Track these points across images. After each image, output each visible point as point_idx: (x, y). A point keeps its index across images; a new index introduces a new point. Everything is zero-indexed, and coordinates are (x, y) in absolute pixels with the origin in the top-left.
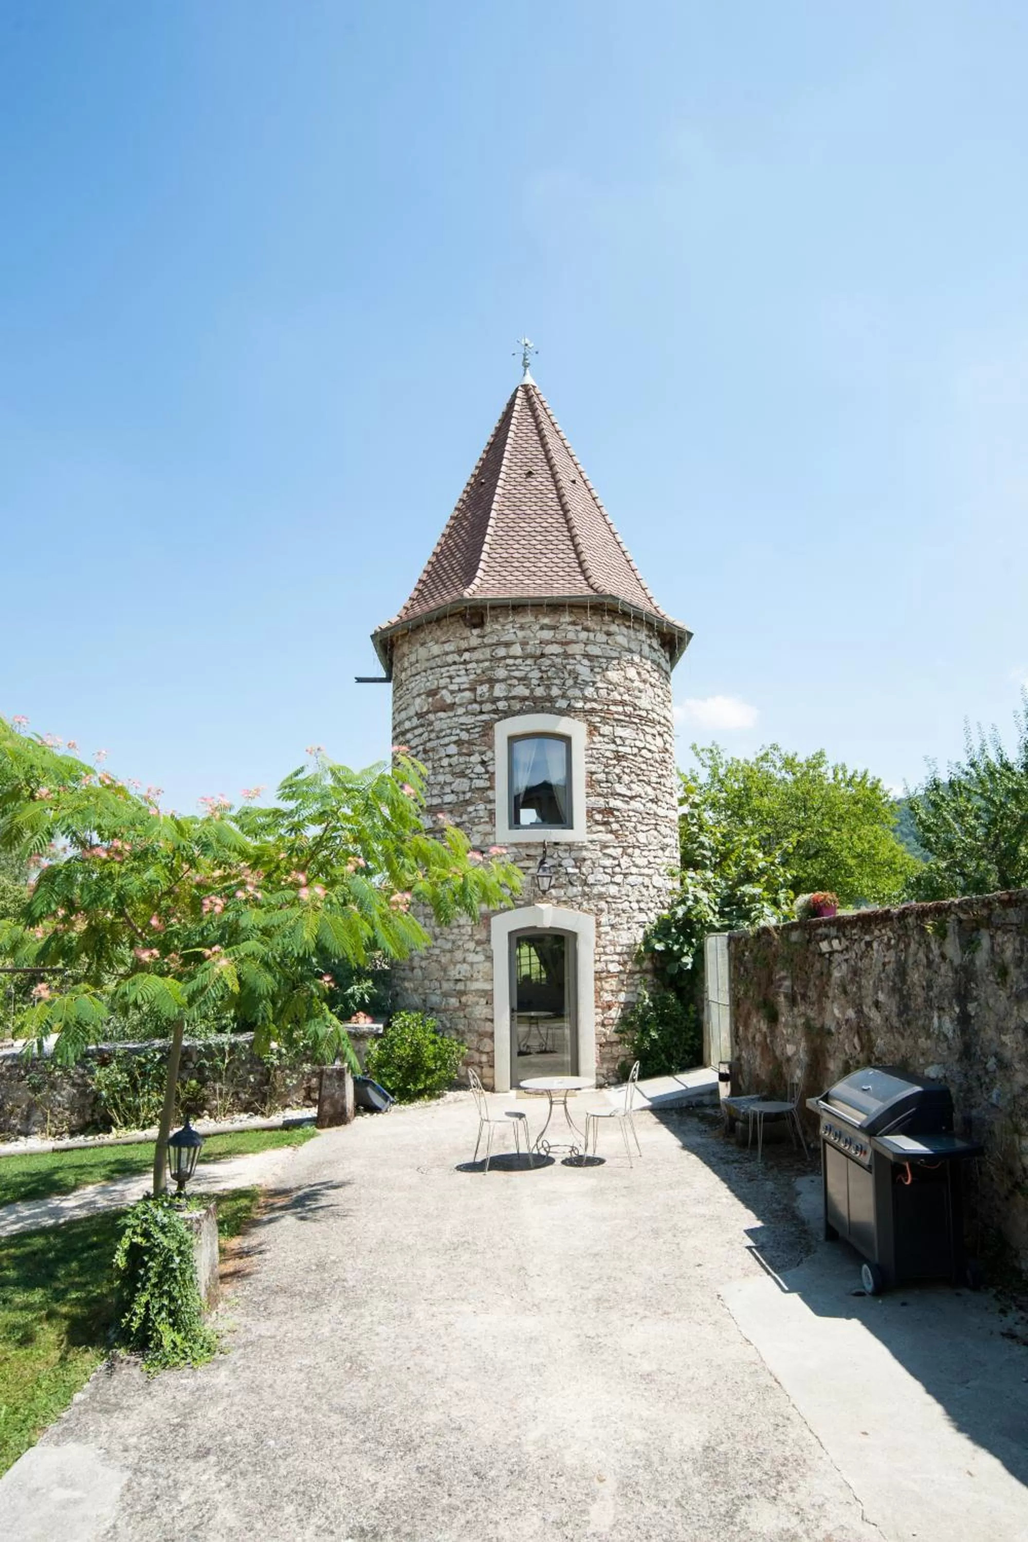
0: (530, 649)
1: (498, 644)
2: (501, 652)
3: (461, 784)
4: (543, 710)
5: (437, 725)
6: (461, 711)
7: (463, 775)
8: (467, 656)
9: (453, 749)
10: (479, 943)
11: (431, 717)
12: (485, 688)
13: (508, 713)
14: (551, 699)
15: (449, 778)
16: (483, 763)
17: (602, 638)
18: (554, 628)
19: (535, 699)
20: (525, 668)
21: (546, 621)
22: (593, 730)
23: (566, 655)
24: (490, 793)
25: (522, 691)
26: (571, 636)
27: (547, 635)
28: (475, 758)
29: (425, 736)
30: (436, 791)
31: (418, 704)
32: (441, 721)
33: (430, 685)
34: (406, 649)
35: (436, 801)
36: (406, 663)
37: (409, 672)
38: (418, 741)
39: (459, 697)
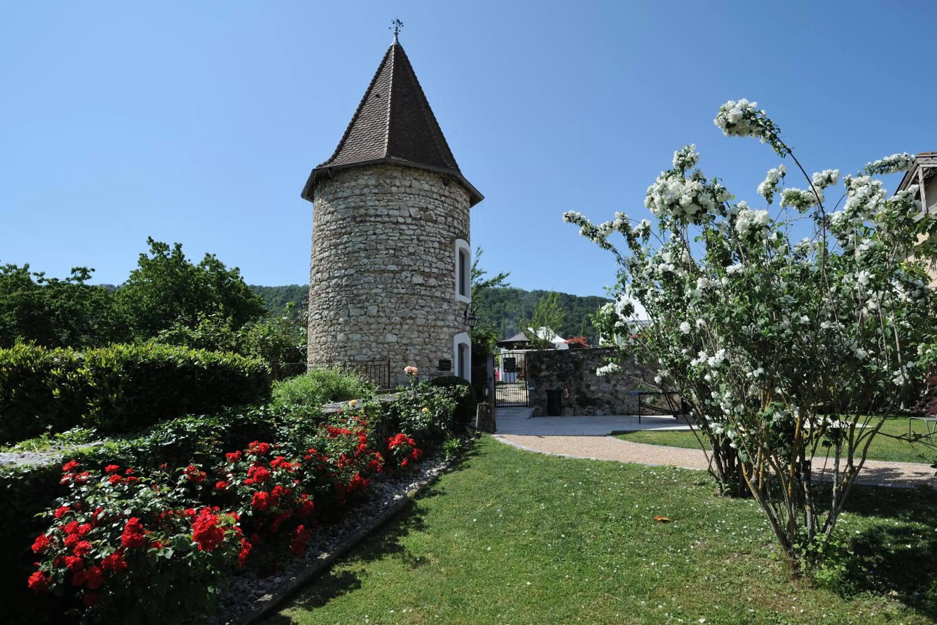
1: (456, 200)
2: (456, 204)
3: (441, 265)
4: (466, 240)
5: (427, 229)
6: (440, 226)
7: (441, 260)
11: (423, 223)
12: (450, 219)
13: (458, 236)
14: (466, 235)
15: (434, 260)
16: (451, 257)
19: (464, 233)
20: (462, 216)
25: (460, 227)
28: (447, 254)
29: (419, 232)
30: (427, 264)
31: (413, 211)
32: (430, 227)
33: (422, 204)
34: (396, 174)
35: (427, 270)
36: (398, 183)
37: (402, 190)
38: (412, 232)
39: (439, 219)
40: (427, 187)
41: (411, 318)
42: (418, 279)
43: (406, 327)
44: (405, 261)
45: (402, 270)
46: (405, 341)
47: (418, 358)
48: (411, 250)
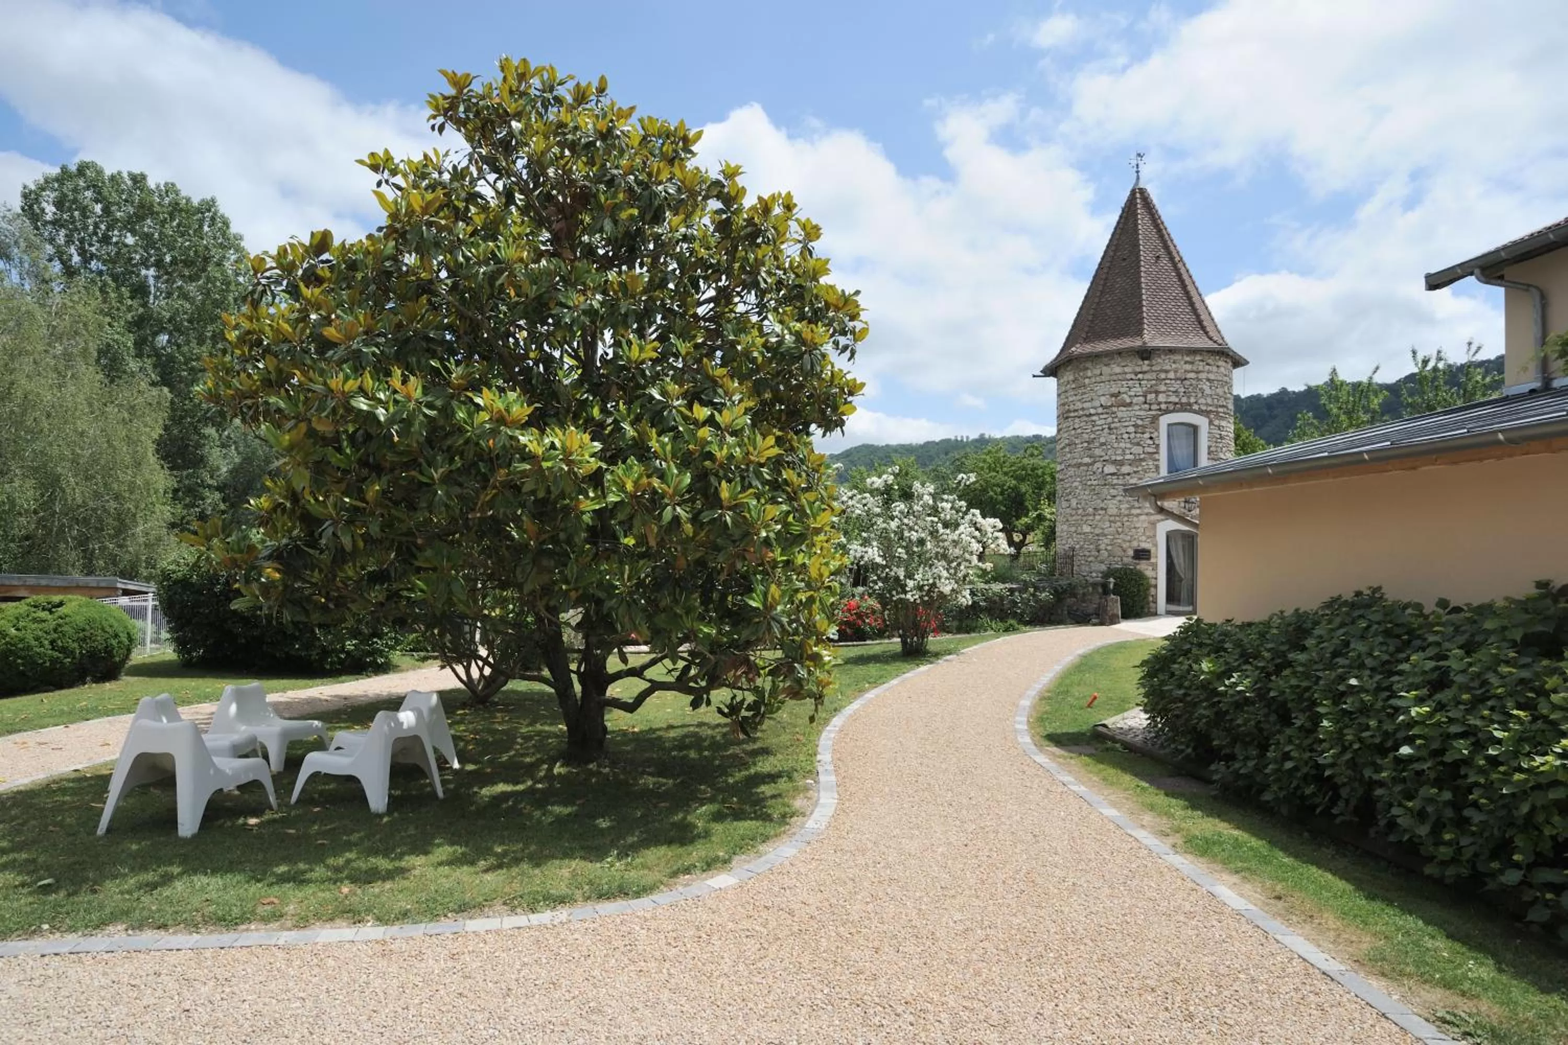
0: (1178, 375)
1: (1162, 371)
2: (1163, 376)
3: (1137, 450)
4: (1185, 411)
5: (1120, 414)
6: (1137, 407)
7: (1138, 444)
8: (1140, 376)
9: (1132, 429)
10: (1148, 537)
11: (1115, 409)
12: (1153, 395)
13: (1167, 411)
14: (1190, 404)
15: (1129, 445)
16: (1151, 438)
17: (1215, 369)
18: (1192, 363)
19: (1181, 404)
20: (1177, 385)
21: (1188, 359)
22: (1211, 423)
23: (1198, 379)
24: (1156, 456)
25: (1174, 399)
26: (1201, 368)
27: (1188, 367)
28: (1147, 435)
29: (1110, 420)
30: (1119, 452)
31: (1103, 400)
32: (1122, 412)
33: (1114, 390)
34: (1089, 365)
35: (1119, 458)
36: (1089, 373)
37: (1093, 380)
38: (1103, 422)
39: (1135, 400)
40: (1118, 370)
41: (1102, 509)
42: (1110, 469)
43: (1098, 517)
44: (1098, 452)
45: (1095, 462)
46: (1097, 531)
47: (1109, 548)
48: (1102, 440)
